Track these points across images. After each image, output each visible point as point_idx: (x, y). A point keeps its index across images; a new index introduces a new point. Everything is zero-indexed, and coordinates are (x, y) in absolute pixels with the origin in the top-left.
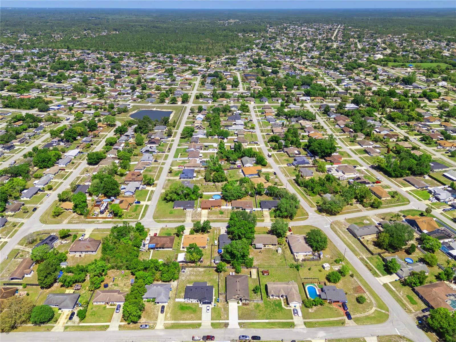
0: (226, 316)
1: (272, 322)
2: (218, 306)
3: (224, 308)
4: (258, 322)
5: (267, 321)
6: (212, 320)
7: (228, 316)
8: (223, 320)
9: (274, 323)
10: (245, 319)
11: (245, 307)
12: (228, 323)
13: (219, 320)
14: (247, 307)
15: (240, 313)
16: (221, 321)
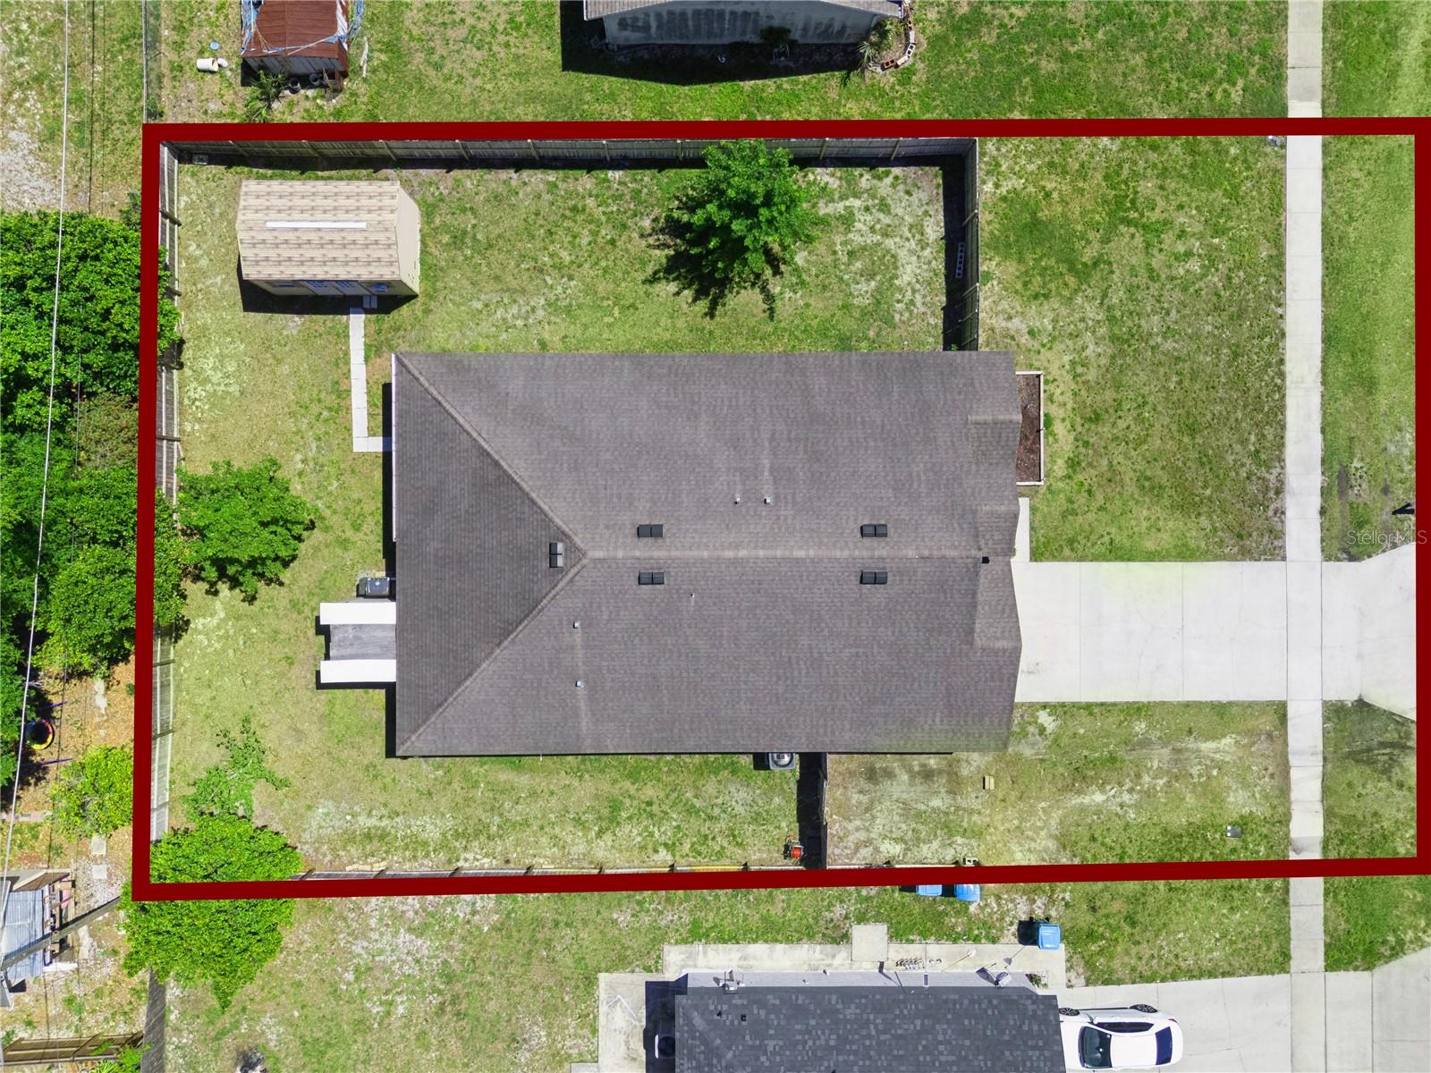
0: (1224, 746)
1: (1333, 50)
3: (1081, 776)
4: (1333, 270)
6: (1281, 962)
7: (1221, 714)
8: (1284, 791)
10: (1271, 452)
11: (1058, 444)
12: (1336, 713)
13: (1278, 854)
14: (1058, 407)
15: (1173, 526)
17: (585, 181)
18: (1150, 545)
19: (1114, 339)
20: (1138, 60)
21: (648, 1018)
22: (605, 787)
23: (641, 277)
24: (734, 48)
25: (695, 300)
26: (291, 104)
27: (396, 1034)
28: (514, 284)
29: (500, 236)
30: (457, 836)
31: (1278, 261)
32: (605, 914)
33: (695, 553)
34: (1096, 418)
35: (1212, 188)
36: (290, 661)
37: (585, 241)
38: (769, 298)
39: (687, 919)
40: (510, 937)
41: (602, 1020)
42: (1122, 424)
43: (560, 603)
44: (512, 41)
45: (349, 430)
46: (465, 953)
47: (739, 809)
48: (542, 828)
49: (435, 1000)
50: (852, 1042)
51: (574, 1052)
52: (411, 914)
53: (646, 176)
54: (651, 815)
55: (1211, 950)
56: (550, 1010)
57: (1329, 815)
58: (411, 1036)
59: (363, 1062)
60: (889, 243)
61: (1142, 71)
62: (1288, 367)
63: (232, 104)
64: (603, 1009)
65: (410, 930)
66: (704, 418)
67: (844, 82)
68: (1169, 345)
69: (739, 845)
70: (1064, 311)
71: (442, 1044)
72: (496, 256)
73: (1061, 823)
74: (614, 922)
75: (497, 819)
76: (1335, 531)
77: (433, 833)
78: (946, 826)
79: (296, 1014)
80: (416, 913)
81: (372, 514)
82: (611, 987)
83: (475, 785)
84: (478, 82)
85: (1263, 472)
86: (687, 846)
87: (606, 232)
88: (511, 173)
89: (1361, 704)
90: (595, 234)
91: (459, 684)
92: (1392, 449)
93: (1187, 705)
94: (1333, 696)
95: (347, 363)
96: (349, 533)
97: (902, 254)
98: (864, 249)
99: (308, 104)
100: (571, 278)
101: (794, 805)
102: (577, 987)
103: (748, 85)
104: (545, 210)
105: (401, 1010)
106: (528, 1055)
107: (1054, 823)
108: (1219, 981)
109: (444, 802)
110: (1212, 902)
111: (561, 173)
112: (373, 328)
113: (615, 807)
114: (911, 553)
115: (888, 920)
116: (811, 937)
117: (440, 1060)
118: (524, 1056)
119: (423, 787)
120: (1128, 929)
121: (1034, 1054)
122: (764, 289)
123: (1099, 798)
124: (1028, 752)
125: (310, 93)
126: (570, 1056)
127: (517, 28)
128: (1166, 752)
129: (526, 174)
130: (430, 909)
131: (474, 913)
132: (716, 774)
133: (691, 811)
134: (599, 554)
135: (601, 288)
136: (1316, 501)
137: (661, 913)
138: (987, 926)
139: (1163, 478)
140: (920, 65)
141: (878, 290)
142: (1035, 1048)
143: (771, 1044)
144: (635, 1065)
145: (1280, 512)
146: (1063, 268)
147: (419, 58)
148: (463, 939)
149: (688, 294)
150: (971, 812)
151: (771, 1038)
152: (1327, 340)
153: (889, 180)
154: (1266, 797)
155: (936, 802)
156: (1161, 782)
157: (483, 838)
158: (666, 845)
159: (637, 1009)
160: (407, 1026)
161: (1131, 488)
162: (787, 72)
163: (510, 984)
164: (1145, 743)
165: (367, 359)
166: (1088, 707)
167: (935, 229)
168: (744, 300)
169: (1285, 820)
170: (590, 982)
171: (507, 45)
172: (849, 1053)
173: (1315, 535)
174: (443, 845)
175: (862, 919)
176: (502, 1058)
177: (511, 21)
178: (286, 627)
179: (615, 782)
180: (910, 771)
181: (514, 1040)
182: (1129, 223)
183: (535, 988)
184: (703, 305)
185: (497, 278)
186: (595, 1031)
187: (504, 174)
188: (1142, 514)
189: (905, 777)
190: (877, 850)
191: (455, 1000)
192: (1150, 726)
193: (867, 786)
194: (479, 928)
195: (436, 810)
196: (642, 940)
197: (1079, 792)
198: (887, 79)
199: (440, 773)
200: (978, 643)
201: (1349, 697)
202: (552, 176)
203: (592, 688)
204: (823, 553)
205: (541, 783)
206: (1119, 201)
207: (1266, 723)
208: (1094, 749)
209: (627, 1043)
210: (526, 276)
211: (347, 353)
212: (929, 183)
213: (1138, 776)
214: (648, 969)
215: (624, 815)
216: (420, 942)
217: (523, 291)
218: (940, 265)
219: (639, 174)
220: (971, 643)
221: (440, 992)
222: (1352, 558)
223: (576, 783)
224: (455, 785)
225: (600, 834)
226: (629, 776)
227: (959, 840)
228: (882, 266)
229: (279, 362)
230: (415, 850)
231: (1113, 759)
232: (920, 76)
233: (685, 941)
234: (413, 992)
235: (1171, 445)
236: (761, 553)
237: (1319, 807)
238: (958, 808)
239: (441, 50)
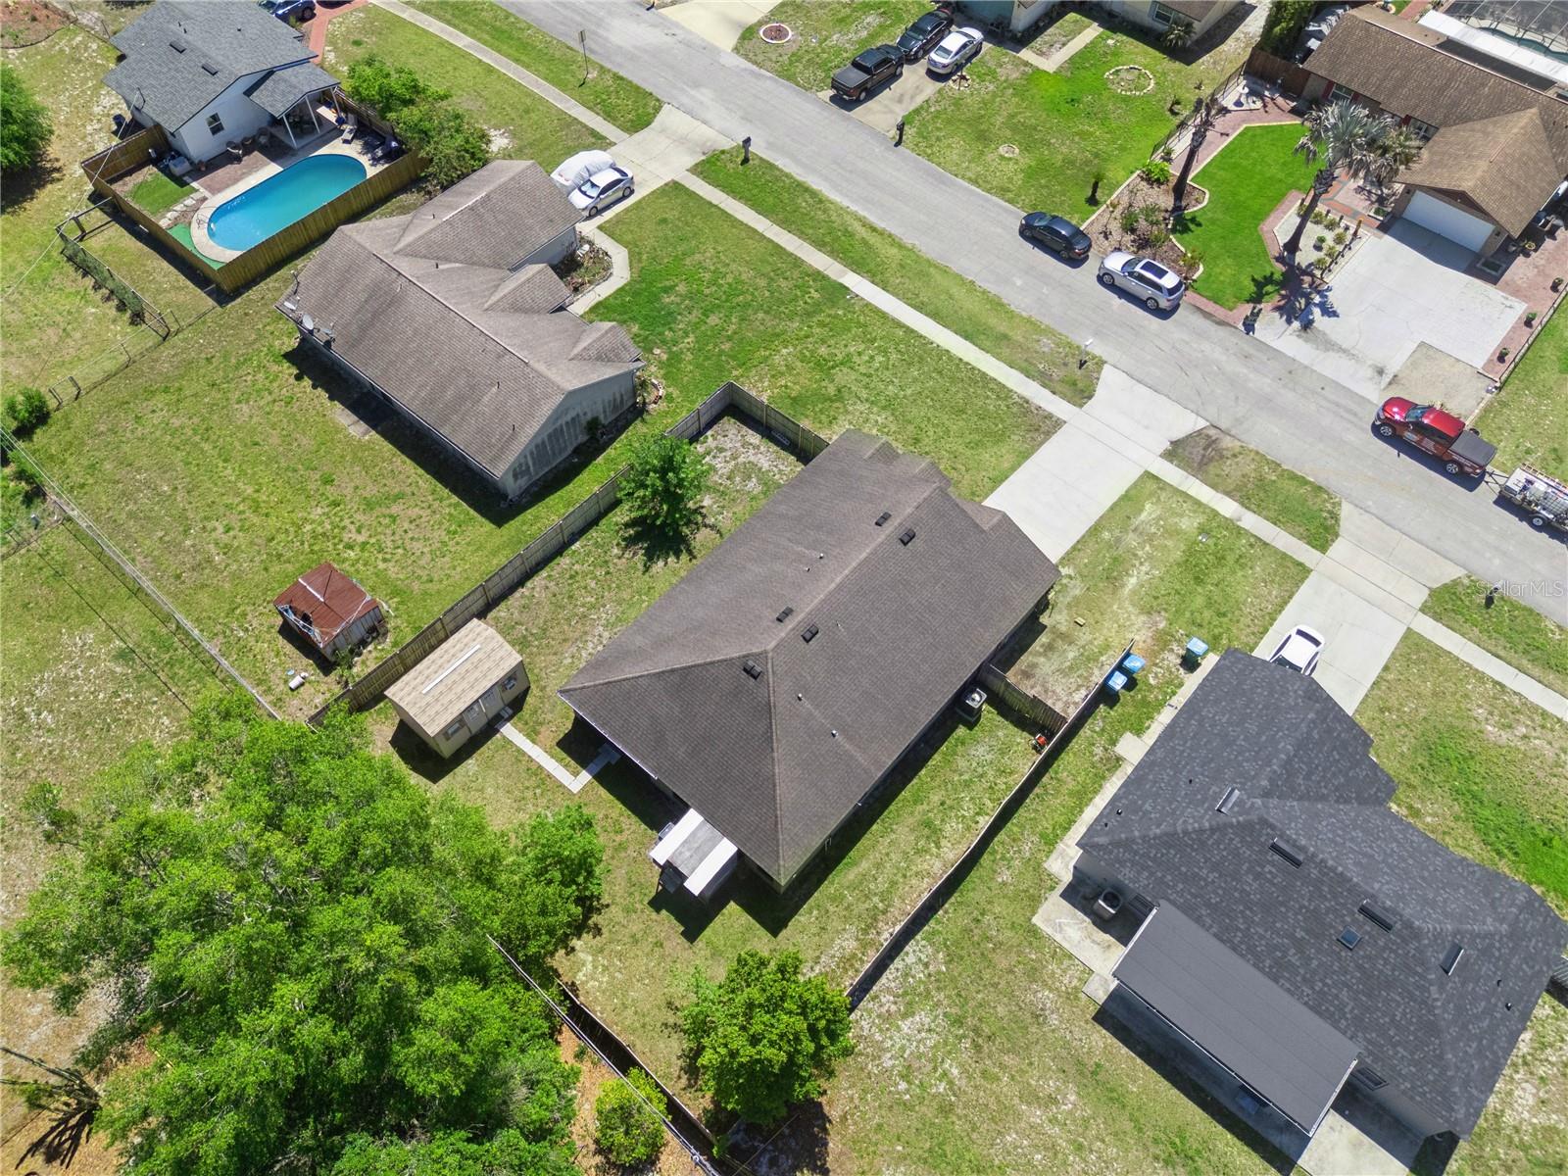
0: (1149, 511)
1: (833, 253)
2: (1163, 640)
3: (1112, 579)
4: (935, 316)
5: (854, 281)
6: (1304, 571)
7: (1130, 500)
8: (1198, 503)
9: (820, 245)
10: (1003, 392)
12: (1170, 456)
13: (1233, 528)
15: (1005, 452)
16: (1228, 507)
17: (564, 561)
18: (1006, 465)
19: (884, 408)
20: (761, 315)
21: (1086, 914)
22: (911, 820)
23: (639, 573)
24: (577, 451)
25: (678, 558)
26: (363, 662)
27: (970, 1090)
28: (577, 635)
29: (545, 622)
30: (865, 932)
31: (909, 331)
32: (993, 885)
33: (816, 601)
34: (917, 441)
35: (849, 330)
36: (659, 944)
37: (593, 585)
38: (712, 527)
39: (1036, 839)
40: (962, 958)
41: (1065, 945)
42: (931, 433)
43: (780, 689)
44: (458, 539)
45: (561, 785)
46: (948, 997)
47: (989, 757)
48: (905, 876)
49: (967, 1044)
50: (1179, 762)
51: (1075, 982)
52: (893, 1008)
53: (593, 533)
54: (951, 808)
55: (1270, 594)
56: (1033, 973)
57: (1228, 494)
58: (979, 1081)
59: (973, 1130)
60: (741, 460)
61: (768, 318)
62: (965, 359)
63: (329, 690)
64: (1058, 938)
65: (905, 1016)
66: (749, 565)
67: (643, 421)
68: (909, 392)
69: (1011, 773)
70: (850, 417)
71: (1002, 1066)
72: (552, 633)
73: (1134, 605)
74: (1004, 884)
75: (876, 899)
76: (1069, 394)
77: (851, 945)
78: (1089, 659)
79: (900, 1148)
80: (895, 1003)
81: (621, 815)
82: (1047, 920)
83: (843, 897)
84: (459, 569)
85: (1011, 401)
86: (988, 803)
87: (600, 572)
88: (521, 590)
89: (1175, 443)
90: (595, 577)
91: (774, 798)
92: (1046, 349)
93: (1112, 509)
94: (1161, 451)
95: (524, 754)
96: (618, 838)
97: (752, 458)
98: (732, 471)
99: (374, 654)
100: (604, 606)
101: (1011, 727)
102: (1031, 944)
103: (600, 460)
104: (555, 589)
105: (955, 1071)
106: (1054, 1016)
107: (1130, 609)
108: (1292, 602)
109: (835, 924)
110: (1240, 574)
111: (547, 569)
112: (520, 725)
113: (928, 824)
114: (909, 510)
115: (1125, 729)
116: (1104, 778)
117: (1013, 1078)
118: (1054, 1020)
119: (814, 930)
120: (1225, 620)
121: (1255, 674)
122: (706, 526)
123: (1133, 581)
124: (1077, 592)
125: (370, 648)
126: (1075, 988)
127: (455, 532)
128: (1131, 535)
129: (529, 584)
130: (900, 992)
131: (926, 965)
132: (955, 754)
133: (967, 784)
134: (773, 644)
135: (625, 595)
136: (1046, 392)
137: (1019, 851)
138: (1169, 683)
139: (976, 437)
140: (670, 390)
141: (759, 479)
142: (1252, 672)
143: (1147, 807)
144: (1113, 949)
145: (1039, 408)
146: (827, 404)
147: (416, 586)
148: (938, 989)
149: (671, 559)
150: (1091, 643)
151: (1144, 803)
152: (966, 338)
153: (710, 439)
154: (1195, 512)
155: (1071, 655)
156: (1147, 548)
157: (881, 917)
158: (977, 814)
159: (1074, 917)
160: (970, 1077)
161: (969, 453)
162: (612, 440)
163: (995, 985)
164: (1118, 540)
165: (534, 741)
166: (1074, 548)
167: (754, 438)
168: (701, 538)
169: (1216, 514)
170: (1034, 931)
171: (458, 543)
172: (1184, 767)
173: (1065, 404)
174: (864, 946)
175: (1114, 743)
176: (1044, 1034)
177: (449, 532)
178: (635, 928)
179: (912, 813)
180: (1040, 654)
181: (1038, 1016)
182: (833, 367)
183: (1011, 972)
184: (684, 557)
185: (565, 640)
186: (1071, 956)
187: (517, 594)
188: (986, 456)
189: (1042, 659)
190: (1076, 704)
191: (976, 1031)
192: (1109, 531)
193: (1032, 681)
194: (939, 972)
195: (838, 932)
196: (1029, 876)
197: (1123, 586)
198: (662, 405)
199: (815, 912)
200: (986, 528)
201: (1167, 445)
202: (544, 573)
203: (843, 731)
204: (873, 546)
205: (874, 856)
206: (818, 364)
207: (1151, 486)
208: (1102, 564)
209: (1094, 941)
210: (579, 626)
211: (519, 750)
212: (730, 427)
213: (1135, 555)
214: (1052, 889)
215: (937, 822)
216: (917, 1018)
217: (586, 633)
218: (774, 448)
219: (588, 535)
220: (983, 531)
221: (964, 1036)
222: (1090, 397)
223: (893, 836)
224: (832, 909)
225: (938, 847)
226: (915, 802)
227: (1103, 658)
228: (749, 471)
229: (482, 790)
230: (852, 965)
231: (1115, 559)
232: (676, 393)
233: (1051, 852)
234: (950, 1052)
235: (961, 423)
236: (847, 572)
237: (1220, 495)
238: (1083, 647)
239: (424, 574)
